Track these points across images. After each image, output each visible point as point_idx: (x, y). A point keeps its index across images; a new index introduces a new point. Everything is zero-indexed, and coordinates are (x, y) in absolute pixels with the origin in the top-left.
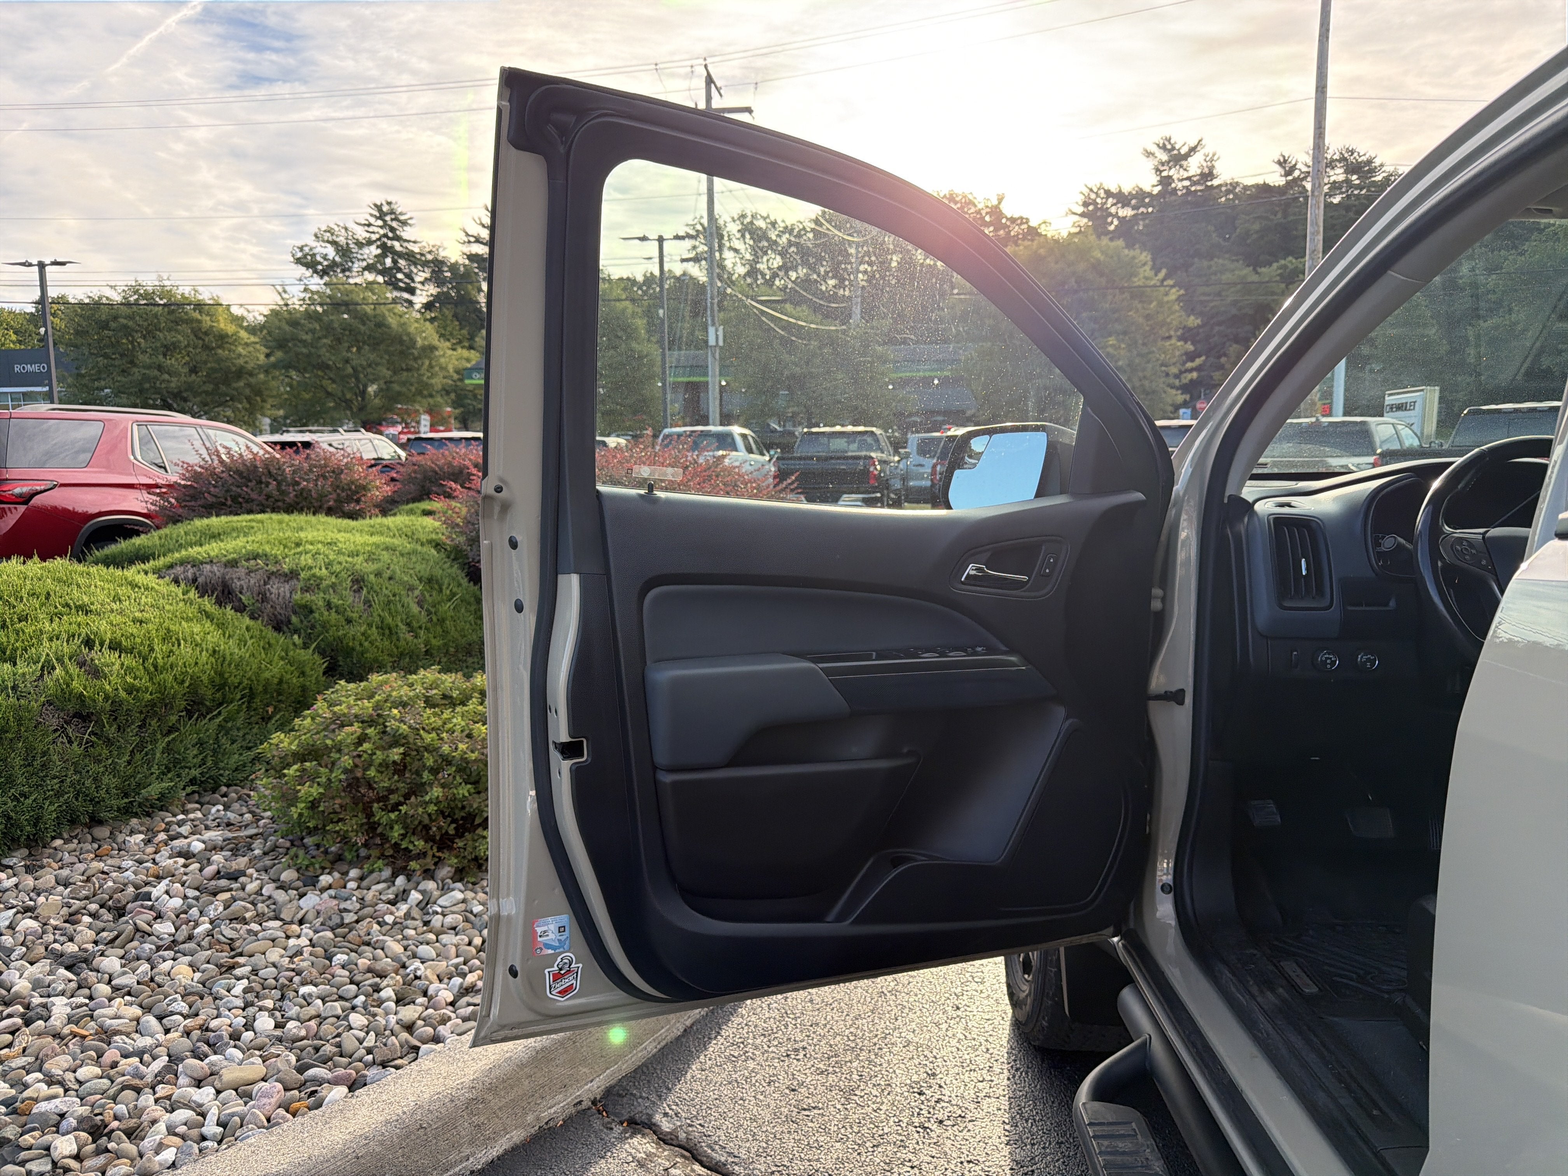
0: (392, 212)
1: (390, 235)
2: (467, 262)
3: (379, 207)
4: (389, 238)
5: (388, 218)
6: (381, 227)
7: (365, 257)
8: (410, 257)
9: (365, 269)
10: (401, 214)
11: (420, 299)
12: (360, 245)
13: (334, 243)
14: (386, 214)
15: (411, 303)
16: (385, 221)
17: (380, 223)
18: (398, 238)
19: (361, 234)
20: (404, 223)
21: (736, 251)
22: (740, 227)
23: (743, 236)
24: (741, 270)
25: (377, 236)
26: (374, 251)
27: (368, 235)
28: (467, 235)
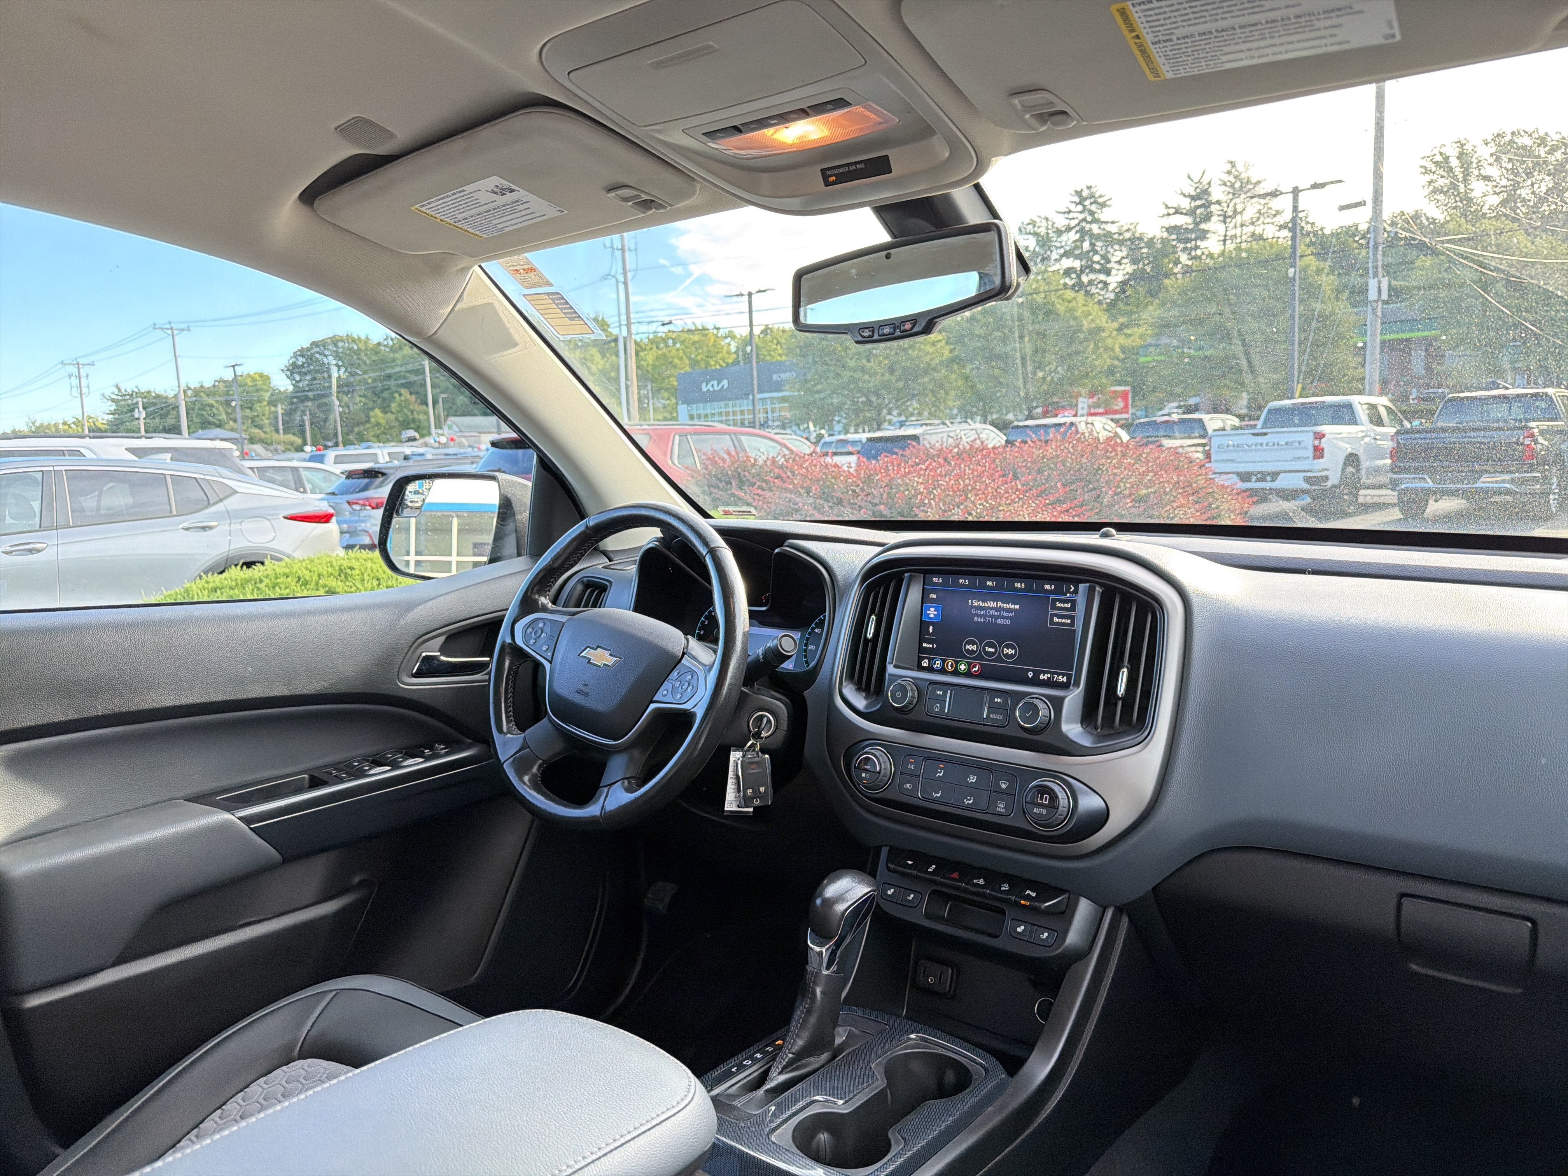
0: (1092, 196)
1: (1089, 218)
2: (1165, 235)
3: (1079, 193)
4: (1088, 222)
5: (1087, 203)
6: (1081, 212)
7: (1063, 244)
8: (1109, 239)
9: (1062, 256)
10: (1100, 196)
11: (1115, 279)
12: (1059, 233)
13: (1036, 234)
14: (1086, 199)
15: (1106, 284)
16: (1084, 206)
17: (1080, 208)
18: (1095, 221)
19: (1061, 222)
20: (1103, 205)
21: (1487, 178)
22: (1493, 150)
23: (1498, 160)
24: (1494, 200)
25: (1076, 222)
26: (1073, 236)
27: (1067, 222)
28: (1167, 207)
